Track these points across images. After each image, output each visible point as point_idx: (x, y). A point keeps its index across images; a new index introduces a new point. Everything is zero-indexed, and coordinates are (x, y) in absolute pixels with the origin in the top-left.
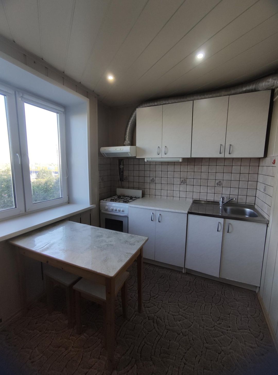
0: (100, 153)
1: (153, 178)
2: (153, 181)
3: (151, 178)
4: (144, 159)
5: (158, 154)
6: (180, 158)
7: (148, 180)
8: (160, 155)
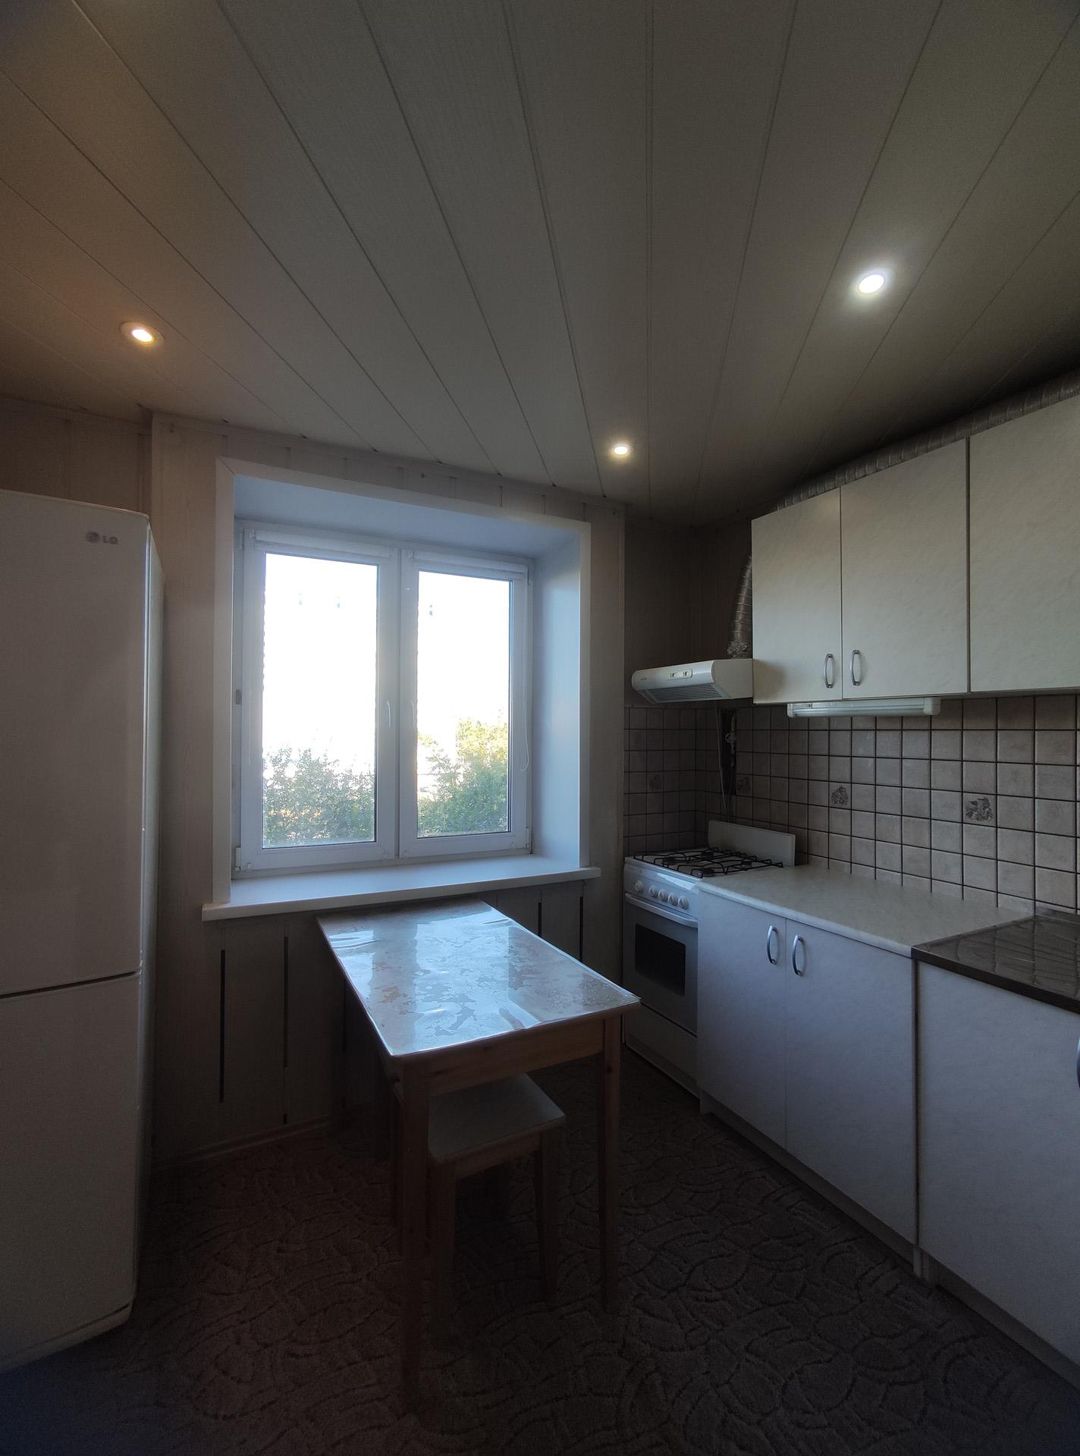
0: (633, 690)
1: (841, 788)
2: (841, 799)
3: (835, 787)
4: (784, 706)
5: (828, 686)
6: (924, 697)
7: (822, 793)
8: (835, 687)
